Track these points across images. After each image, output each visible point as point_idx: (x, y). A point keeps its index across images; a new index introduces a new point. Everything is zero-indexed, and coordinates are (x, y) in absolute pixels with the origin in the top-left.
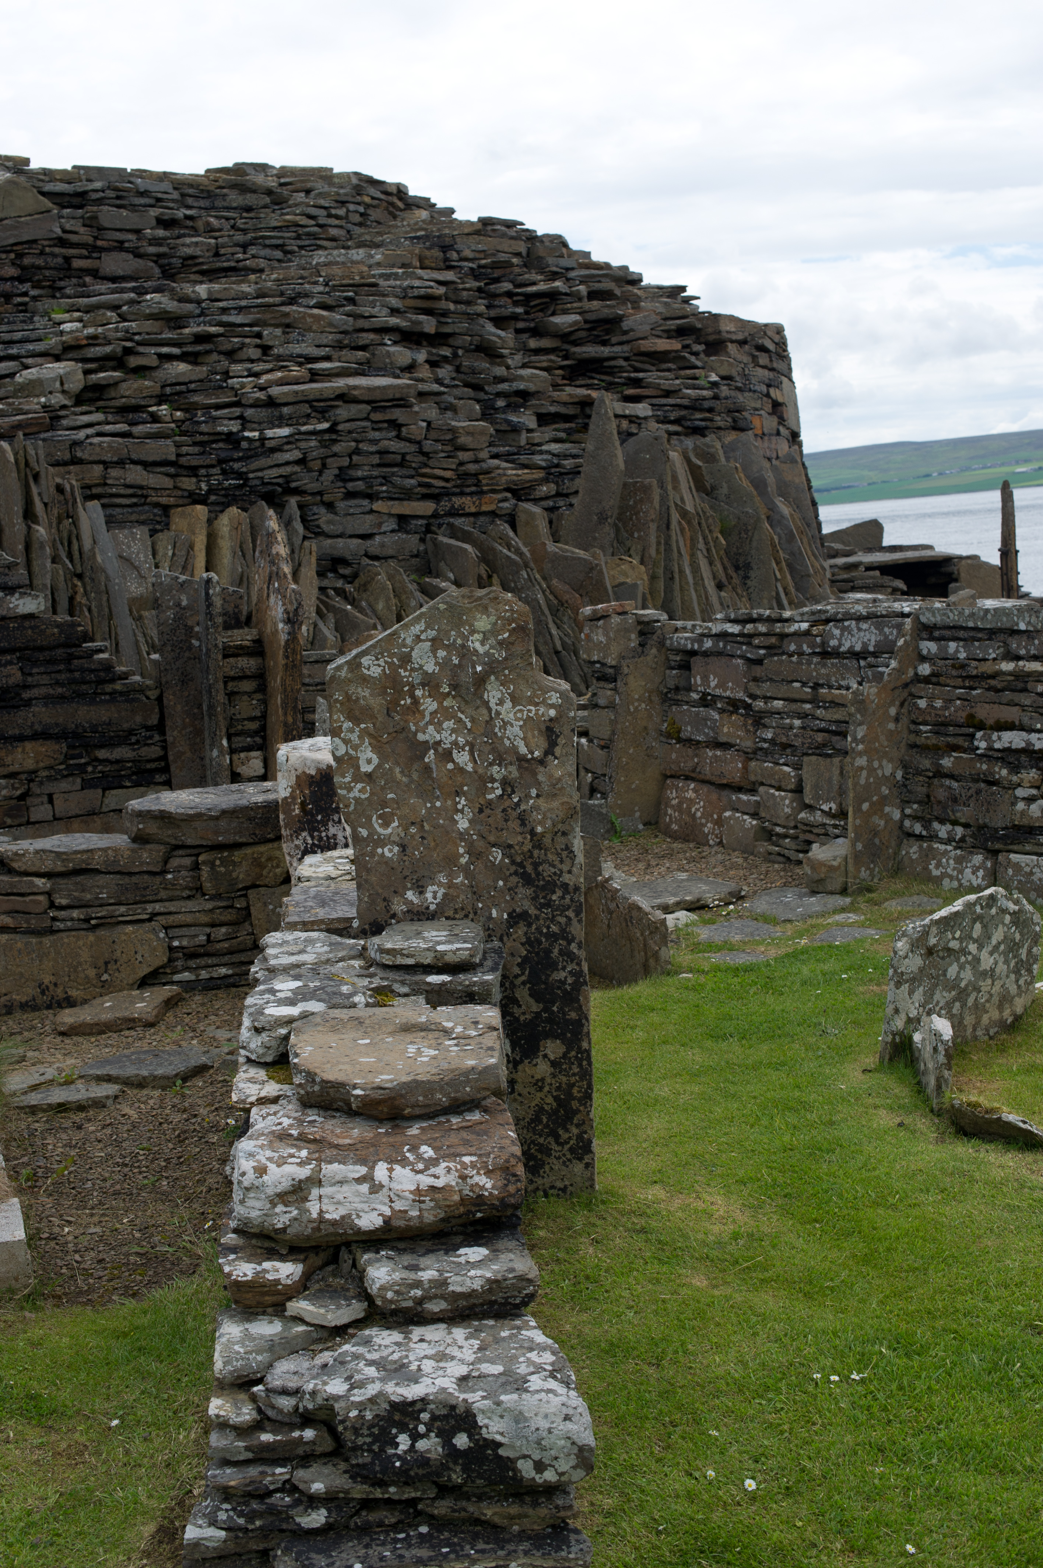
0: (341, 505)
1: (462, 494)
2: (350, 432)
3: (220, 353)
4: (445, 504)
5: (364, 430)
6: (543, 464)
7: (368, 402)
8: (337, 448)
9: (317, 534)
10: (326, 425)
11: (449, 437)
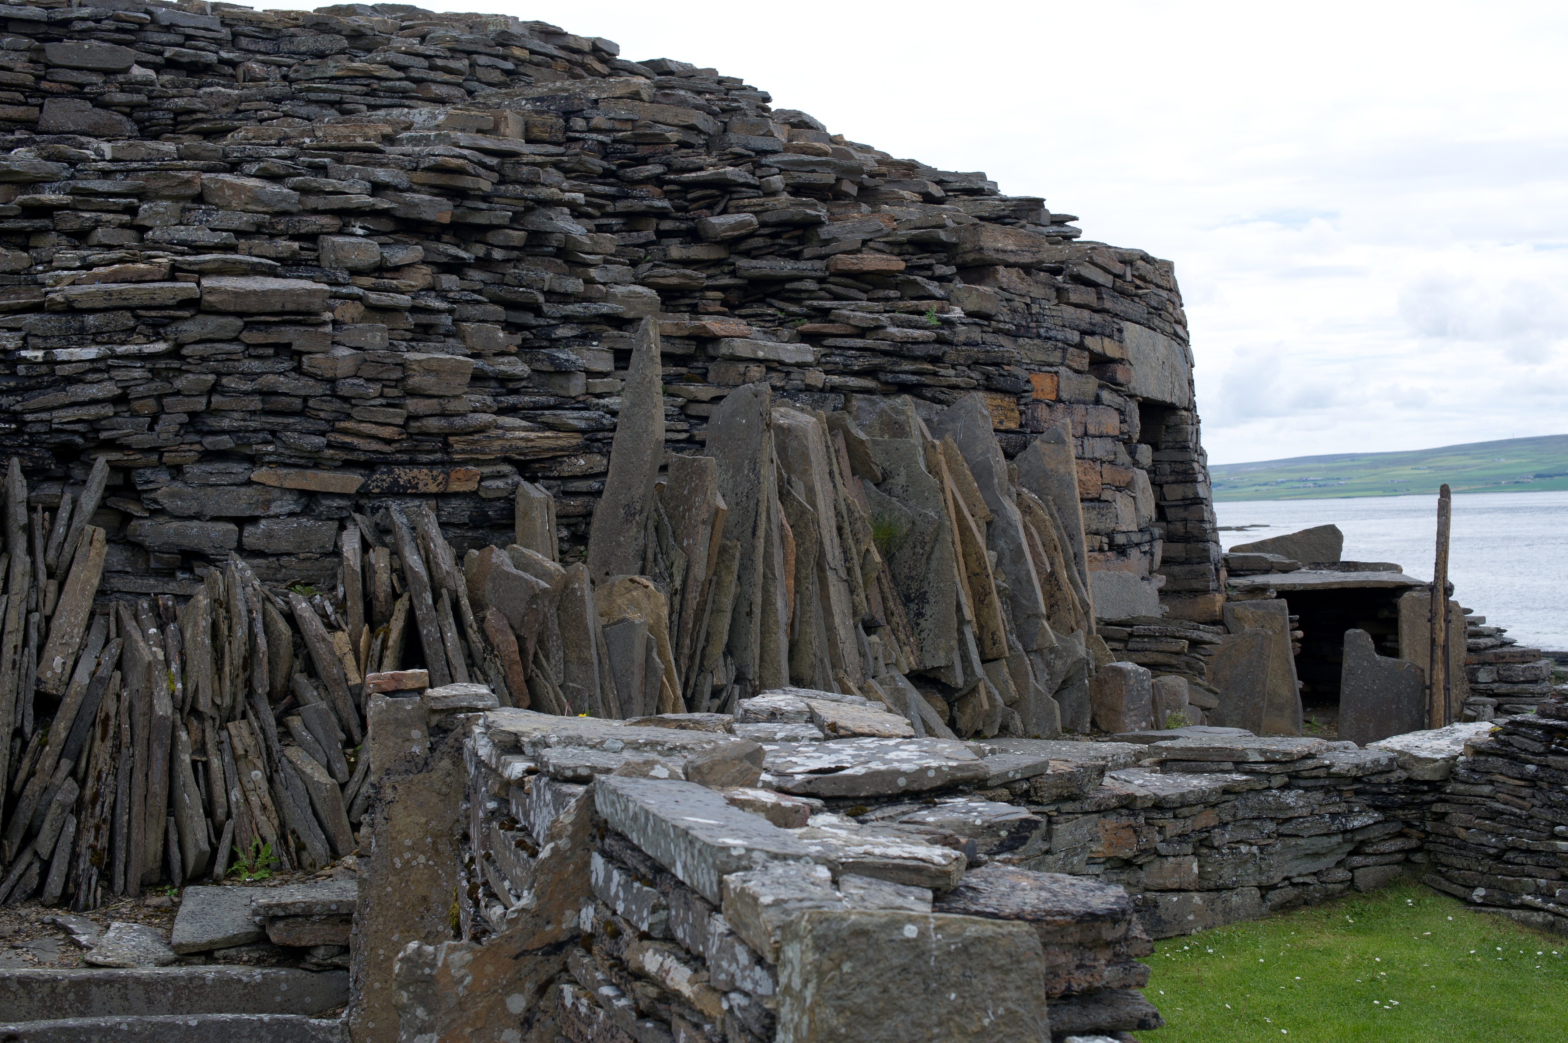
0: (194, 470)
1: (413, 463)
2: (203, 359)
3: (61, 233)
4: (381, 479)
5: (229, 357)
6: (582, 425)
7: (239, 315)
8: (180, 383)
9: (154, 513)
10: (160, 347)
11: (397, 374)
